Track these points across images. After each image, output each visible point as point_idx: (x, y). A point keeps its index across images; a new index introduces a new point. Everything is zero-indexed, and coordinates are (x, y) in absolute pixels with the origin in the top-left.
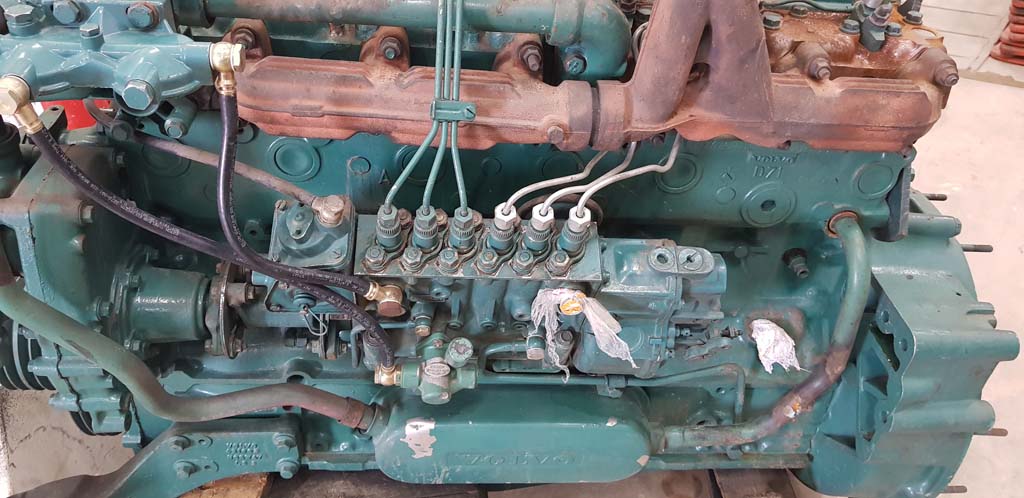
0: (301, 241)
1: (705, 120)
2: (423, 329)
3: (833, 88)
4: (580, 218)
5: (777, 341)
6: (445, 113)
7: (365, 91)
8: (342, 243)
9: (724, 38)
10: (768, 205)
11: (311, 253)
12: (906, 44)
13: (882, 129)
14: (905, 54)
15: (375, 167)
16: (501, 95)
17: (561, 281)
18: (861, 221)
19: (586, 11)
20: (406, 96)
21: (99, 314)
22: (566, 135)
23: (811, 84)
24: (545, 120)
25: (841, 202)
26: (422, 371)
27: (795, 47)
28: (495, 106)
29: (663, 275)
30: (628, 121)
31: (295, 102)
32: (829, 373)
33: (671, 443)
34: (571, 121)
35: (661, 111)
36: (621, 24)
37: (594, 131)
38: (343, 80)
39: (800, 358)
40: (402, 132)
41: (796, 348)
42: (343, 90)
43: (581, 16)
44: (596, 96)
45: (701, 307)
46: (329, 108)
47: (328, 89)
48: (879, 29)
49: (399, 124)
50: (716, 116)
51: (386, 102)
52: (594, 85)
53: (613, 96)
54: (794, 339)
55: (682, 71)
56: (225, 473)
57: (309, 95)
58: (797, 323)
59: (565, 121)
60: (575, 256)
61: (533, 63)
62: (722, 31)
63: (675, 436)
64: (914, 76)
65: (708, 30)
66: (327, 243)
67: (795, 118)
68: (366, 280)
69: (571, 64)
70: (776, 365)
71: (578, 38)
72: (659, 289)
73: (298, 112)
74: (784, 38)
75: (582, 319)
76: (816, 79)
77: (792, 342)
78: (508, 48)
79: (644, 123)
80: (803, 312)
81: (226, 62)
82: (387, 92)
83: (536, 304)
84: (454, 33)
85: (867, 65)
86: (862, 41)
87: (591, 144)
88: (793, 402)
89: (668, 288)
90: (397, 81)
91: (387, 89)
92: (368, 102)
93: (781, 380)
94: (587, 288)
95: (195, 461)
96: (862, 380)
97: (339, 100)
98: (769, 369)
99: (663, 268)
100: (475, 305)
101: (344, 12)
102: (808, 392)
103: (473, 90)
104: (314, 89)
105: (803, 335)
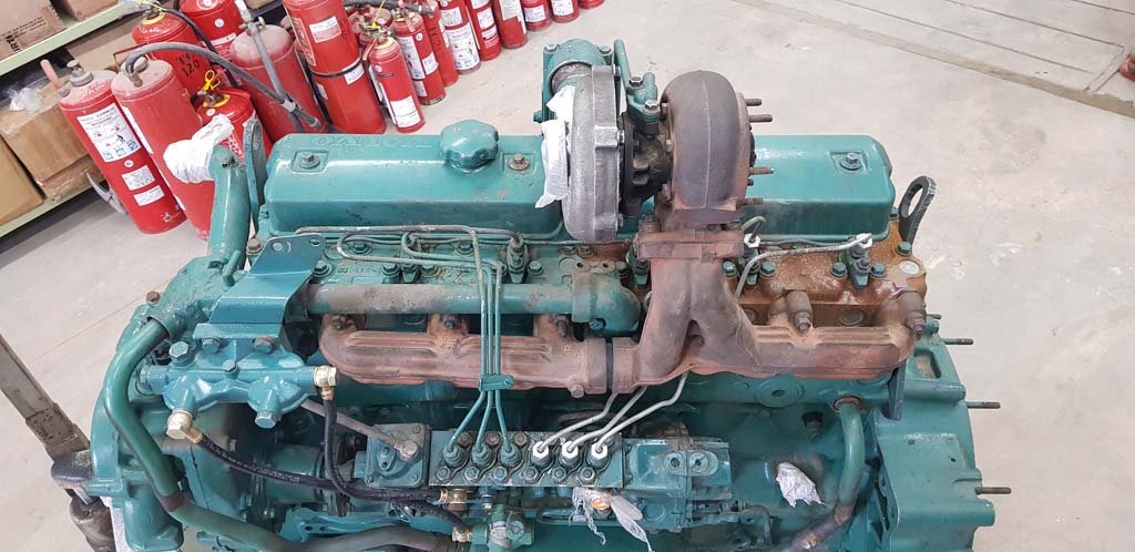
0: (387, 470)
1: (703, 366)
3: (814, 337)
4: (599, 452)
5: (797, 485)
6: (489, 387)
7: (431, 359)
8: (419, 467)
10: (778, 393)
12: (887, 285)
14: (886, 294)
16: (537, 362)
17: (591, 487)
18: (863, 403)
20: (461, 362)
21: (245, 504)
23: (794, 334)
24: (570, 378)
25: (843, 390)
26: (489, 532)
27: (786, 294)
28: (533, 368)
29: (675, 476)
30: (636, 376)
32: (837, 520)
34: (590, 380)
35: (663, 367)
37: (609, 384)
38: (414, 353)
41: (816, 487)
45: (711, 492)
47: (403, 360)
48: (862, 275)
50: (715, 362)
51: (447, 367)
52: (609, 341)
53: (624, 358)
54: (813, 481)
57: (388, 363)
58: (816, 464)
59: (586, 380)
60: (601, 469)
61: (561, 331)
66: (407, 468)
67: (780, 364)
68: (438, 490)
69: (593, 324)
70: (799, 502)
72: (674, 486)
74: (777, 285)
75: (610, 511)
76: (799, 330)
77: (812, 484)
79: (649, 378)
82: (446, 361)
84: (494, 316)
87: (608, 387)
88: (808, 538)
89: (679, 485)
90: (455, 349)
91: (447, 358)
92: (434, 366)
93: (804, 513)
94: (611, 491)
96: (869, 522)
97: (409, 366)
98: (793, 504)
99: (675, 471)
102: (821, 530)
104: (393, 360)
105: (824, 476)
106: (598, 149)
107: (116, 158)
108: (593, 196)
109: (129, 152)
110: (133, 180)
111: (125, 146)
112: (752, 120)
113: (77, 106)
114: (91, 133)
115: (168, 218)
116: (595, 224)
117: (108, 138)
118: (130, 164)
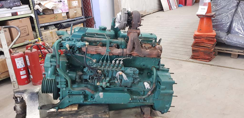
0: (91, 64)
1: (135, 53)
2: (103, 78)
3: (148, 50)
4: (121, 62)
6: (107, 51)
7: (99, 49)
9: (136, 44)
10: (144, 65)
11: (92, 66)
12: (157, 46)
13: (154, 55)
14: (157, 48)
15: (97, 59)
16: (113, 49)
17: (120, 70)
18: (155, 68)
19: (122, 41)
20: (103, 49)
22: (120, 54)
23: (146, 50)
24: (118, 52)
25: (153, 65)
26: (103, 83)
27: (145, 46)
28: (112, 50)
29: (131, 71)
30: (126, 52)
31: (91, 50)
32: (153, 87)
33: (134, 98)
35: (130, 51)
36: (125, 43)
37: (123, 53)
38: (96, 48)
39: (151, 87)
40: (102, 53)
42: (97, 49)
43: (121, 42)
44: (123, 50)
45: (136, 76)
46: (95, 50)
47: (95, 48)
48: (154, 45)
49: (102, 52)
50: (136, 53)
51: (101, 50)
52: (123, 49)
53: (125, 50)
54: (149, 85)
55: (132, 47)
56: (73, 103)
58: (150, 83)
59: (120, 52)
60: (121, 68)
61: (116, 47)
62: (135, 43)
63: (134, 97)
64: (158, 50)
65: (134, 43)
66: (94, 65)
68: (98, 69)
69: (120, 47)
71: (121, 44)
72: (131, 72)
73: (91, 51)
74: (143, 46)
75: (122, 75)
76: (147, 49)
78: (114, 46)
80: (151, 81)
81: (87, 44)
83: (117, 74)
85: (153, 49)
86: (152, 46)
87: (123, 55)
88: (149, 92)
89: (132, 72)
92: (99, 50)
94: (122, 71)
95: (70, 100)
96: (158, 89)
97: (96, 50)
98: (147, 89)
99: (131, 70)
100: (109, 76)
101: (97, 41)
102: (151, 90)
103: (110, 49)
104: (93, 48)
105: (151, 84)
106: (125, 13)
107: (20, 68)
108: (124, 19)
109: (23, 67)
110: (22, 73)
111: (22, 65)
112: (141, 20)
113: (16, 56)
114: (16, 62)
115: (26, 82)
116: (124, 23)
117: (20, 63)
118: (22, 69)
